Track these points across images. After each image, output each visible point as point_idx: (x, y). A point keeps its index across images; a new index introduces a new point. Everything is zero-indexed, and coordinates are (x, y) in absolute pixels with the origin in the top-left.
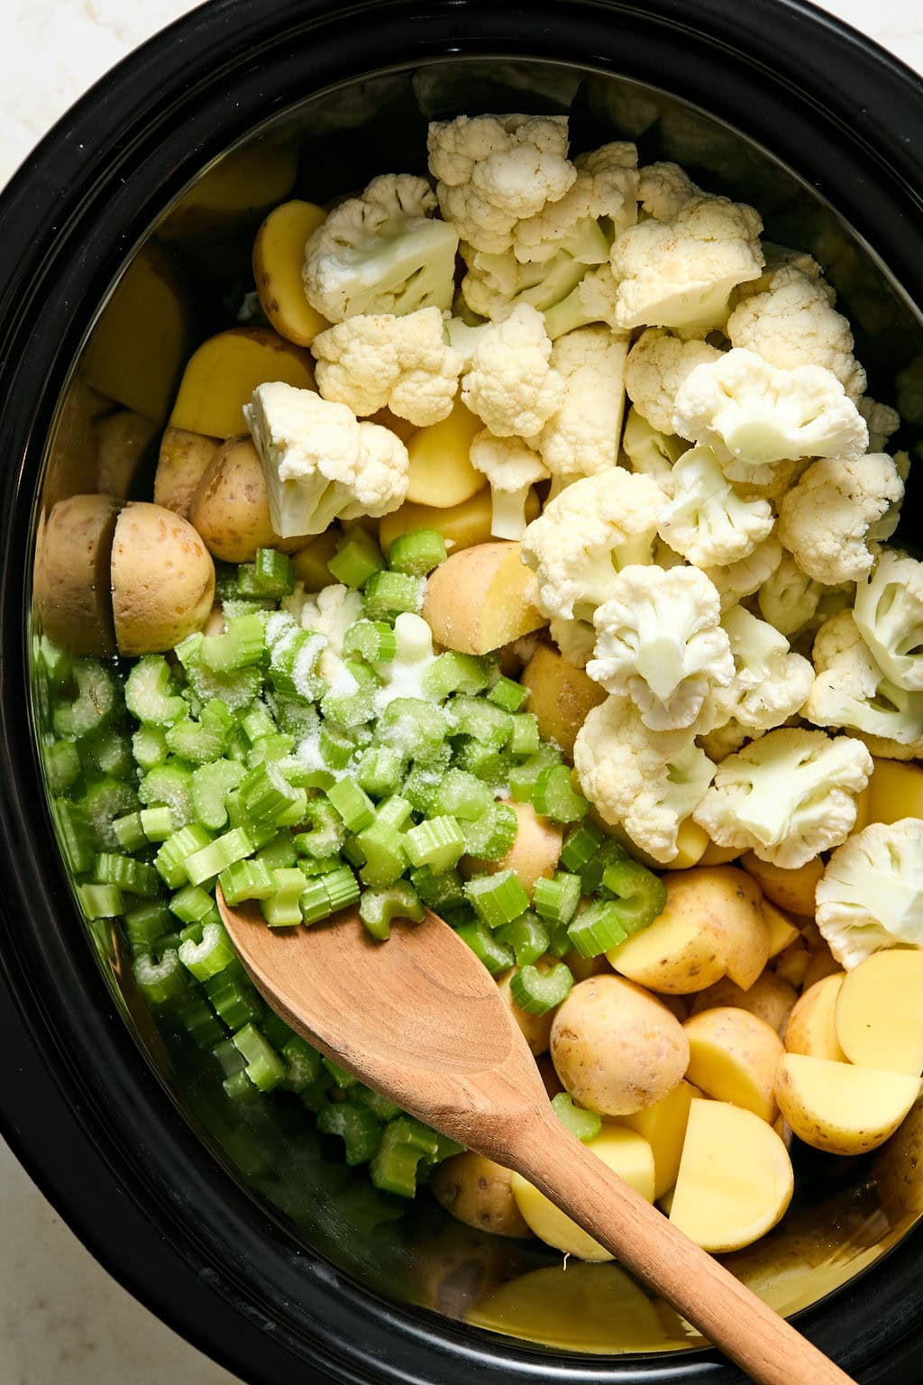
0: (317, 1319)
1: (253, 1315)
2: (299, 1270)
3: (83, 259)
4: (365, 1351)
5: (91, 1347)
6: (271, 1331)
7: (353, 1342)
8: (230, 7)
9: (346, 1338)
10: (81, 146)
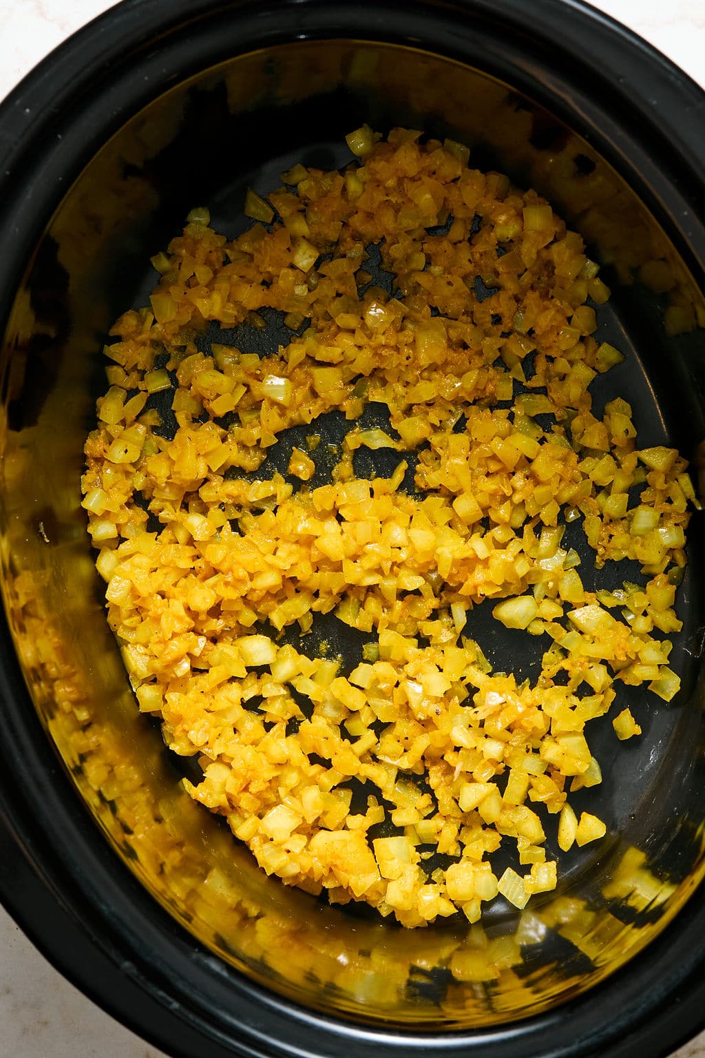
0: (210, 999)
1: (162, 998)
2: (198, 963)
4: (247, 1024)
5: (46, 1023)
6: (176, 1010)
7: (239, 1017)
8: (140, 4)
9: (233, 1014)
10: (28, 110)
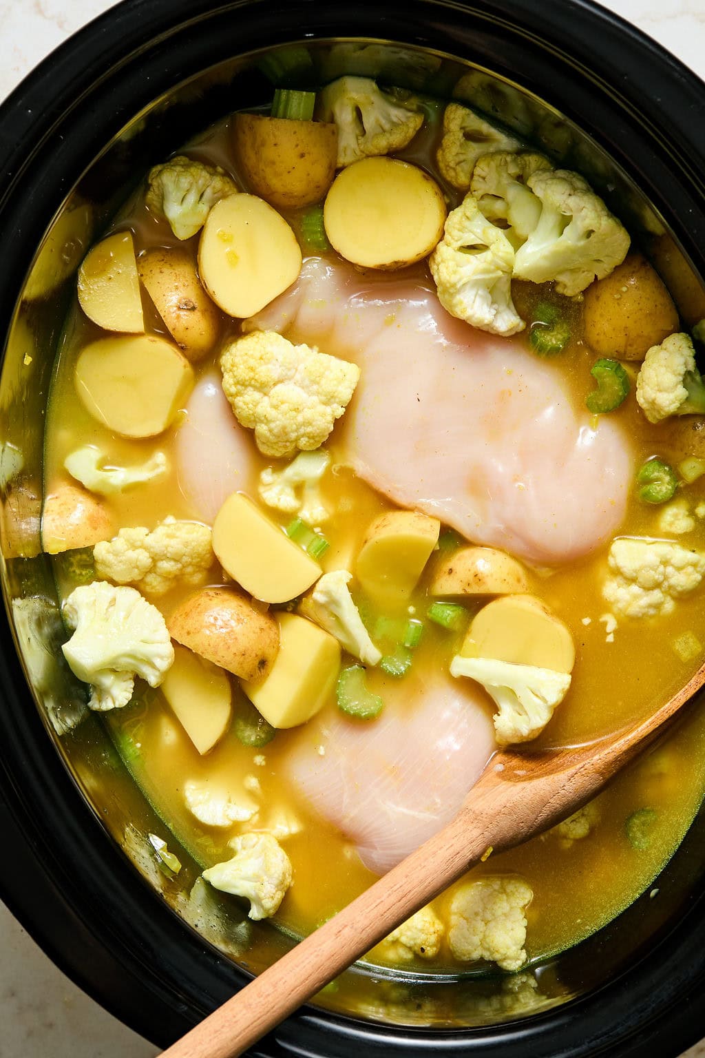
3: (31, 198)
5: (51, 1026)
10: (30, 111)
